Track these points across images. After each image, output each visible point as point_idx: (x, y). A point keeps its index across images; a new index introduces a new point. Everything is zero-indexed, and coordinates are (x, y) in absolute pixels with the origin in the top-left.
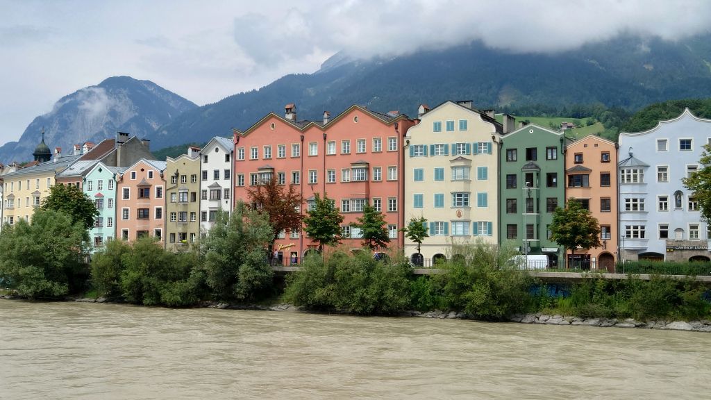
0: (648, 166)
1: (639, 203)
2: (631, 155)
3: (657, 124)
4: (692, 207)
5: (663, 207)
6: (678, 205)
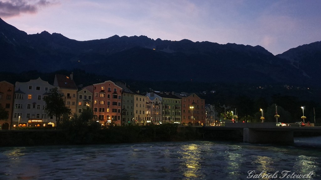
0: (25, 94)
1: (21, 106)
2: (19, 89)
3: (29, 80)
4: (38, 108)
5: (29, 107)
6: (34, 107)
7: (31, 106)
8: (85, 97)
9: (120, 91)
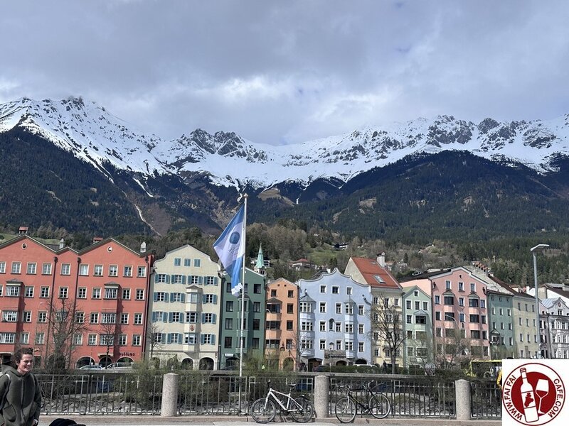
0: (315, 302)
1: (310, 326)
2: (306, 294)
3: (320, 276)
4: (338, 329)
5: (322, 328)
6: (331, 328)
7: (326, 325)
8: (417, 303)
9: (484, 290)
